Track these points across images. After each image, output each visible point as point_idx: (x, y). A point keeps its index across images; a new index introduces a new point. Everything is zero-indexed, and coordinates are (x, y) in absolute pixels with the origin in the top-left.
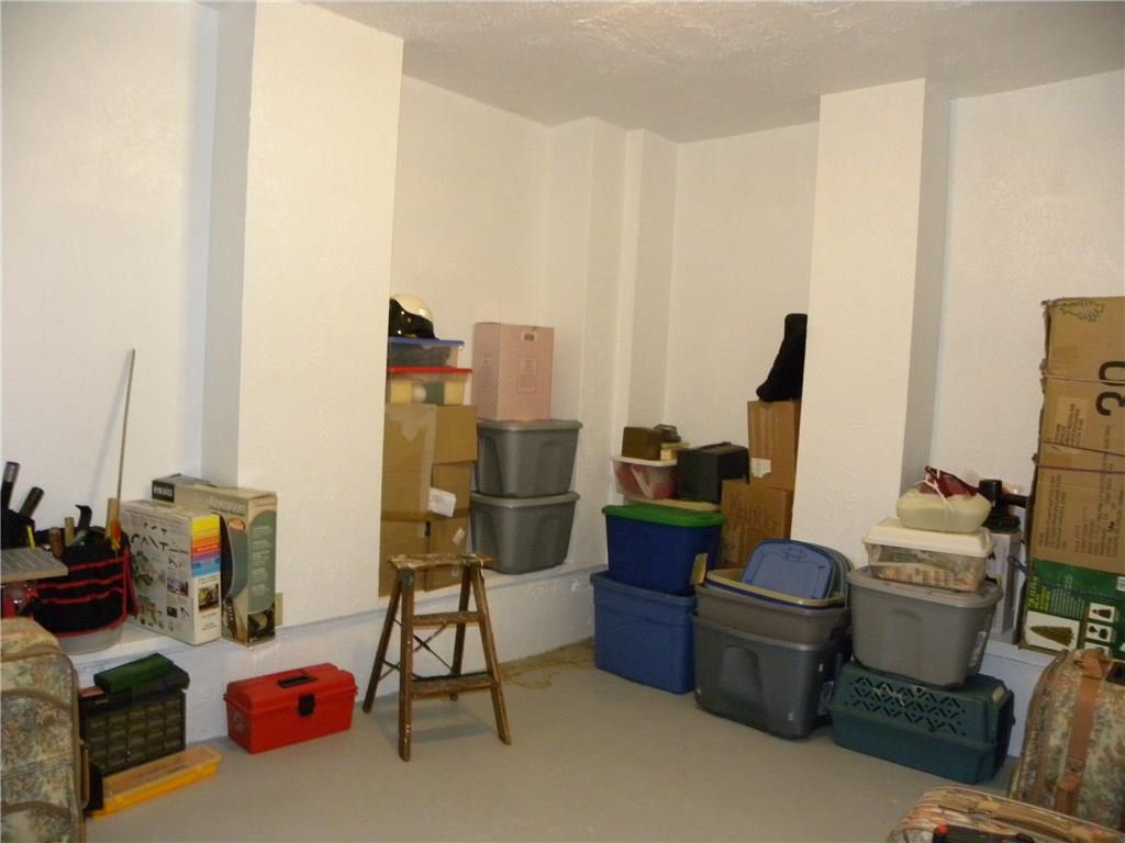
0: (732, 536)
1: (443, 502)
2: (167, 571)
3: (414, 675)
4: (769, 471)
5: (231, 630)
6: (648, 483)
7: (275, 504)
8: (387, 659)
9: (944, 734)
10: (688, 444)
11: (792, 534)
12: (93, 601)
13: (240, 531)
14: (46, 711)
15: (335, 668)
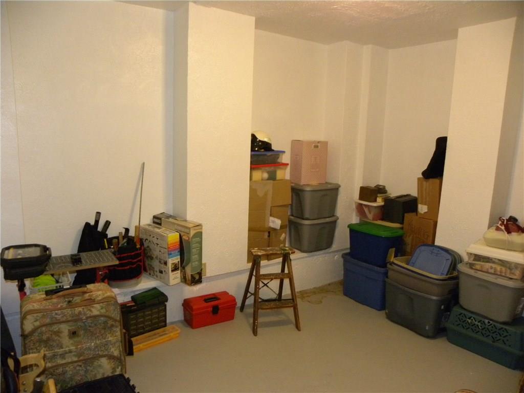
0: (408, 240)
1: (276, 223)
2: (158, 255)
3: (261, 299)
4: (426, 211)
5: (184, 280)
6: (370, 213)
7: (201, 229)
8: (249, 290)
9: (500, 345)
10: (390, 194)
11: (436, 242)
12: (130, 268)
13: (187, 240)
14: (110, 322)
15: (228, 293)
